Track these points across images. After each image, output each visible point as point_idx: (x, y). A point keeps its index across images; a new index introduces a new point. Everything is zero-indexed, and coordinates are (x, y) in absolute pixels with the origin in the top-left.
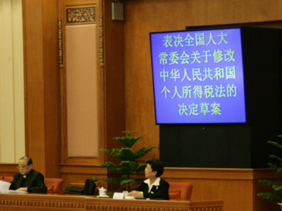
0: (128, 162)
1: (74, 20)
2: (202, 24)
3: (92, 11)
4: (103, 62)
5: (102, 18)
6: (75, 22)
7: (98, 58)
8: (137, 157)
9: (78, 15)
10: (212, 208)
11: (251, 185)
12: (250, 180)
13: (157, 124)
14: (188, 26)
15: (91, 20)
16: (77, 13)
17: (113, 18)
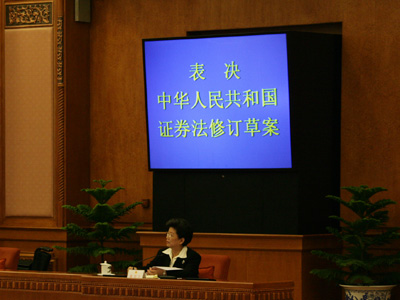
0: (105, 223)
1: (18, 21)
2: (212, 27)
3: (46, 8)
4: (62, 81)
5: (62, 19)
6: (19, 24)
7: (55, 76)
8: (116, 217)
9: (23, 14)
10: (281, 292)
11: (299, 258)
12: (299, 251)
13: (150, 170)
14: (190, 30)
15: (45, 21)
16: (22, 11)
17: (77, 19)
